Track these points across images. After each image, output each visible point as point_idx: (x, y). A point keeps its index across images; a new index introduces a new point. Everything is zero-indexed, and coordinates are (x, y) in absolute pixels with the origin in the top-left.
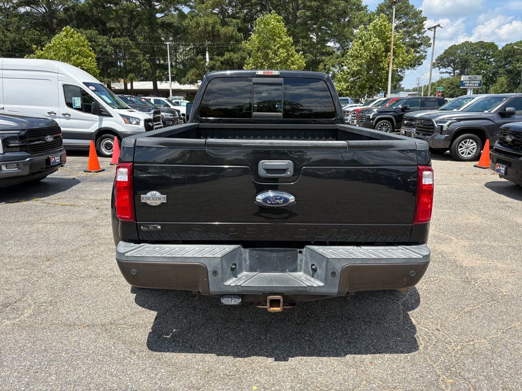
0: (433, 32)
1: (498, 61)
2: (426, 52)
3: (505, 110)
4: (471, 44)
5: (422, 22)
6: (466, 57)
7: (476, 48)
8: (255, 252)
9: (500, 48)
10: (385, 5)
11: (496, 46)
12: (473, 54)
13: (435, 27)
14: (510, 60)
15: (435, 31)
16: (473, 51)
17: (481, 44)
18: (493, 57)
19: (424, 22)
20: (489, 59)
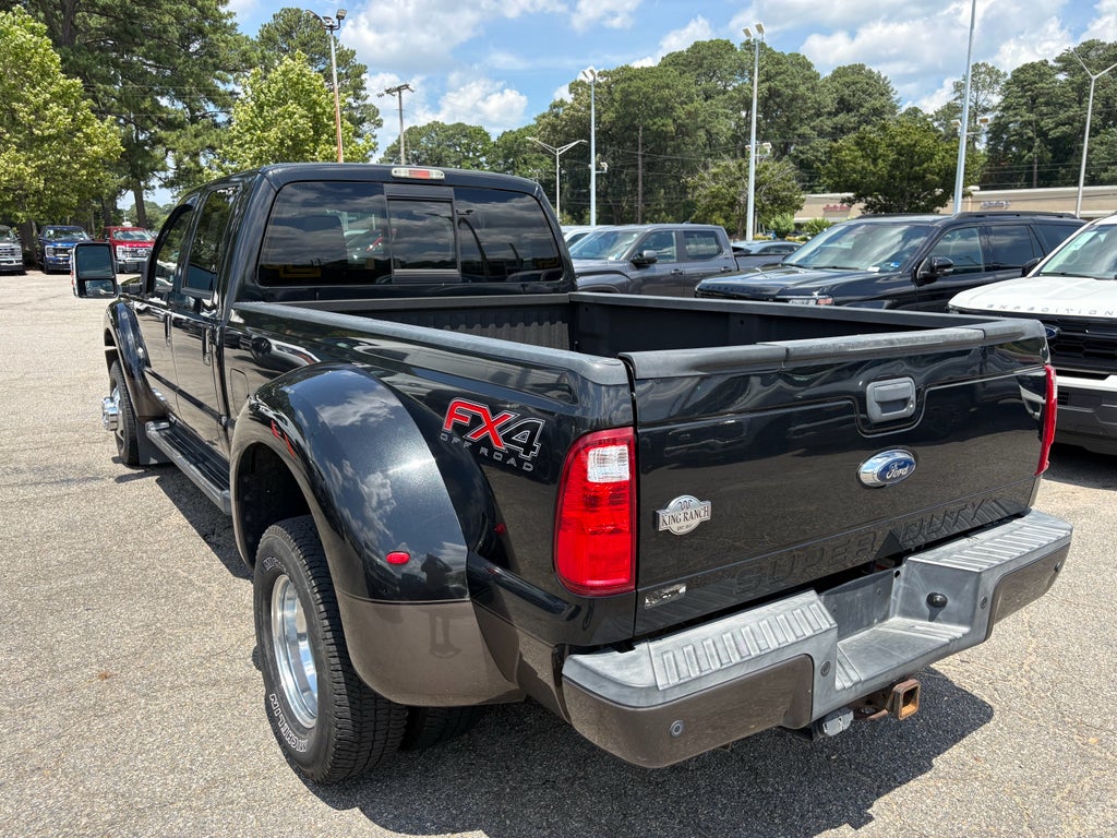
0: (397, 97)
1: (493, 162)
2: (375, 137)
3: (641, 255)
4: (443, 128)
5: (359, 76)
6: (438, 150)
7: (453, 136)
8: (832, 598)
9: (494, 139)
10: (277, 29)
11: (486, 134)
12: (449, 146)
13: (399, 89)
14: (513, 162)
15: (400, 97)
16: (449, 140)
17: (461, 129)
18: (484, 155)
19: (363, 77)
20: (479, 157)
